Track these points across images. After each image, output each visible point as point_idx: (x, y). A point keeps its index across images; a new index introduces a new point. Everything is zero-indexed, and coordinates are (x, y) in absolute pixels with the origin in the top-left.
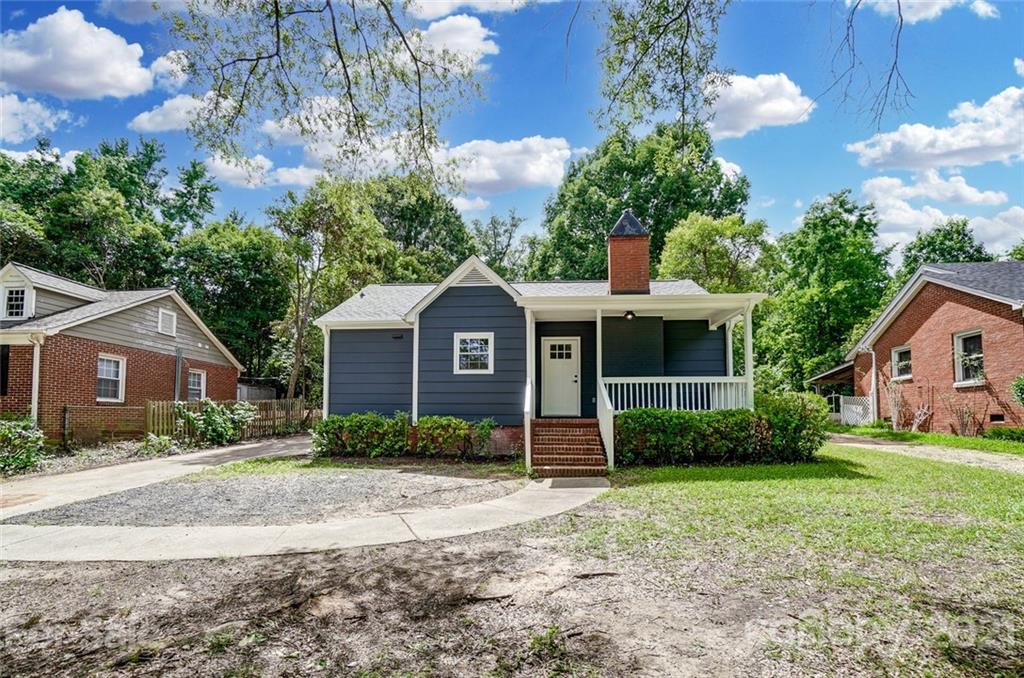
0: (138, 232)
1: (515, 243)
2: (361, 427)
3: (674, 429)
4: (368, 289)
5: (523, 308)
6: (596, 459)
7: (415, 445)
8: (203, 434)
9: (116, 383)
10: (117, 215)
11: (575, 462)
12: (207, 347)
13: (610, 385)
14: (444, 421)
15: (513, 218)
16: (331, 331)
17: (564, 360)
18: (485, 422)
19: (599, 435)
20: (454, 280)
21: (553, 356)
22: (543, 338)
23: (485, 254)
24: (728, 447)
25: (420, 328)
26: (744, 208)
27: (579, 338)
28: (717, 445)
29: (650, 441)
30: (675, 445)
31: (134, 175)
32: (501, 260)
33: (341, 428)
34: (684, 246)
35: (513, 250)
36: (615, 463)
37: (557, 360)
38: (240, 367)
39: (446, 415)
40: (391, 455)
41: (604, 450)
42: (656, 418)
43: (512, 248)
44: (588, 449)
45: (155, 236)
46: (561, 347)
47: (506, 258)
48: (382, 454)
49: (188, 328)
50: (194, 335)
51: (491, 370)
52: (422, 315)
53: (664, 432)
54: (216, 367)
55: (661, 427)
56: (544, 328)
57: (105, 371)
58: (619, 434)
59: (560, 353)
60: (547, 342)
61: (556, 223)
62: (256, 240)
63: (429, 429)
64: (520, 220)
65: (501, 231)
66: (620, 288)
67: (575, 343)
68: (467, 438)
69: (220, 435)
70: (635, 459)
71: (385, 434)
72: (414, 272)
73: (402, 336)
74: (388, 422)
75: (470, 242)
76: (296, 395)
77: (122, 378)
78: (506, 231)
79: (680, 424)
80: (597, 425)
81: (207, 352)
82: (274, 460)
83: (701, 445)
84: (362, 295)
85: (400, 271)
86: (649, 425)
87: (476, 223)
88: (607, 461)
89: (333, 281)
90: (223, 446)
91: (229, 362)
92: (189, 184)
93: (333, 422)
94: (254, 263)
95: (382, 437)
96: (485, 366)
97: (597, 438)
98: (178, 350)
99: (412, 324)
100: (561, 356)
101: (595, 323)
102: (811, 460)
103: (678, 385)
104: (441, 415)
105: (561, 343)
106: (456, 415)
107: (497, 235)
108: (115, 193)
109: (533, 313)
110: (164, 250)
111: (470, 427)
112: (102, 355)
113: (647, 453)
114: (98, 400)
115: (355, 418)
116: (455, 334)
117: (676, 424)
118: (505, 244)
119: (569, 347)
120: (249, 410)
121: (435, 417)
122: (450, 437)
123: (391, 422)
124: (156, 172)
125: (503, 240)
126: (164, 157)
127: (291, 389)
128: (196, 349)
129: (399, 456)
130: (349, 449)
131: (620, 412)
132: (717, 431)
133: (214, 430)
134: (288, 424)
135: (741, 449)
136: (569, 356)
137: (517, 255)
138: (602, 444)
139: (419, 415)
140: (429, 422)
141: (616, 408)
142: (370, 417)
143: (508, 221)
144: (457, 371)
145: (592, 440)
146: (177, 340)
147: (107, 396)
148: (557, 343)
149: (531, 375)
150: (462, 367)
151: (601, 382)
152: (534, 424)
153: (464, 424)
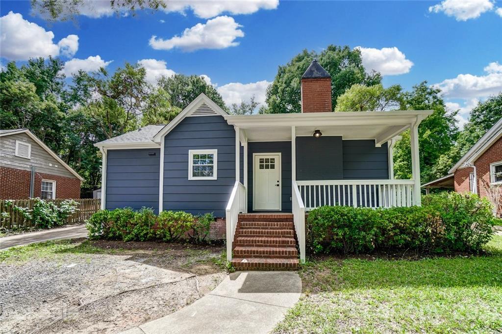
0: (44, 106)
2: (119, 219)
3: (358, 225)
5: (232, 126)
6: (289, 252)
7: (155, 233)
8: (32, 221)
10: (30, 96)
11: (270, 255)
12: (56, 166)
13: (303, 187)
14: (177, 215)
15: (253, 102)
17: (270, 170)
18: (207, 215)
19: (294, 229)
20: (190, 111)
21: (261, 167)
24: (405, 240)
25: (165, 148)
27: (280, 154)
28: (396, 238)
29: (337, 235)
30: (359, 239)
31: (44, 76)
36: (307, 255)
37: (265, 170)
38: (81, 179)
39: (178, 210)
41: (297, 242)
42: (342, 215)
44: (283, 242)
45: (54, 109)
46: (267, 161)
48: (132, 239)
49: (42, 155)
50: (46, 159)
51: (215, 177)
53: (350, 227)
54: (64, 179)
55: (348, 223)
56: (254, 147)
58: (310, 227)
59: (267, 165)
60: (257, 157)
61: (271, 100)
63: (165, 220)
64: (256, 103)
65: (247, 109)
67: (277, 157)
69: (46, 222)
70: (324, 250)
71: (135, 224)
73: (152, 155)
74: (137, 215)
79: (364, 221)
80: (291, 219)
81: (56, 169)
83: (381, 238)
84: (140, 130)
86: (337, 221)
88: (299, 253)
90: (48, 229)
91: (75, 176)
92: (78, 83)
96: (211, 174)
97: (292, 231)
98: (32, 167)
99: (159, 144)
100: (267, 167)
103: (358, 186)
104: (174, 210)
105: (267, 157)
106: (187, 210)
108: (32, 85)
109: (245, 135)
110: (60, 117)
111: (195, 220)
113: (334, 244)
115: (116, 211)
116: (190, 151)
117: (361, 221)
119: (273, 160)
120: (73, 205)
121: (169, 212)
122: (180, 227)
124: (60, 76)
126: (63, 68)
128: (48, 167)
129: (144, 241)
130: (111, 235)
131: (311, 209)
132: (396, 226)
133: (41, 219)
135: (417, 242)
136: (273, 167)
138: (295, 237)
139: (164, 210)
141: (308, 206)
142: (127, 211)
144: (191, 177)
145: (288, 233)
146: (32, 161)
148: (265, 157)
149: (242, 181)
150: (194, 175)
151: (295, 184)
152: (241, 218)
153: (191, 217)
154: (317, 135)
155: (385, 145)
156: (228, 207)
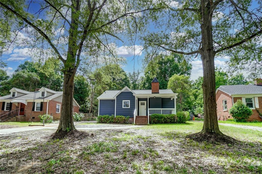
0: (57, 78)
1: (139, 78)
2: (105, 118)
3: (160, 117)
4: (106, 91)
5: (135, 96)
6: (146, 122)
7: (115, 121)
8: (75, 119)
9: (59, 109)
10: (53, 74)
11: (142, 123)
13: (150, 110)
14: (121, 116)
16: (100, 100)
18: (128, 117)
19: (148, 119)
20: (123, 90)
21: (141, 105)
22: (139, 101)
23: (132, 81)
24: (170, 121)
25: (116, 99)
26: (191, 70)
28: (168, 120)
29: (156, 119)
30: (160, 120)
32: (136, 82)
33: (102, 117)
34: (172, 82)
35: (139, 80)
36: (149, 123)
37: (142, 105)
38: (80, 107)
40: (111, 123)
41: (148, 121)
42: (157, 115)
43: (138, 79)
45: (60, 78)
46: (143, 103)
47: (137, 82)
48: (109, 122)
51: (129, 107)
52: (117, 97)
53: (158, 118)
54: (75, 107)
56: (139, 100)
57: (57, 107)
59: (143, 104)
60: (140, 102)
61: (147, 75)
62: (80, 79)
63: (118, 118)
65: (136, 75)
66: (154, 92)
67: (145, 102)
68: (125, 120)
69: (78, 120)
71: (110, 119)
72: (115, 86)
73: (113, 101)
74: (110, 117)
75: (128, 79)
76: (91, 113)
77: (60, 108)
78: (137, 75)
80: (147, 117)
82: (90, 123)
83: (165, 120)
84: (105, 93)
85: (112, 86)
86: (156, 117)
87: (130, 73)
89: (99, 89)
91: (78, 106)
93: (100, 117)
94: (79, 84)
95: (109, 120)
96: (128, 106)
99: (115, 99)
100: (143, 105)
101: (147, 98)
102: (185, 123)
103: (162, 110)
106: (123, 116)
107: (135, 76)
109: (137, 97)
111: (125, 118)
112: (57, 104)
114: (56, 112)
115: (105, 116)
116: (123, 100)
118: (137, 78)
119: (144, 103)
120: (83, 115)
122: (122, 119)
123: (111, 116)
125: (136, 77)
127: (90, 111)
130: (103, 121)
131: (150, 115)
132: (167, 118)
133: (77, 119)
134: (89, 118)
135: (172, 121)
136: (144, 105)
137: (140, 81)
139: (116, 115)
140: (118, 116)
142: (107, 116)
143: (137, 73)
145: (146, 119)
147: (57, 112)
148: (142, 102)
149: (136, 108)
150: (124, 107)
151: (148, 109)
152: (136, 117)
153: (124, 117)
154: (155, 97)
155: (174, 99)
156: (134, 113)
